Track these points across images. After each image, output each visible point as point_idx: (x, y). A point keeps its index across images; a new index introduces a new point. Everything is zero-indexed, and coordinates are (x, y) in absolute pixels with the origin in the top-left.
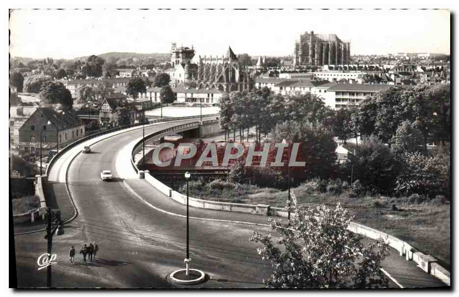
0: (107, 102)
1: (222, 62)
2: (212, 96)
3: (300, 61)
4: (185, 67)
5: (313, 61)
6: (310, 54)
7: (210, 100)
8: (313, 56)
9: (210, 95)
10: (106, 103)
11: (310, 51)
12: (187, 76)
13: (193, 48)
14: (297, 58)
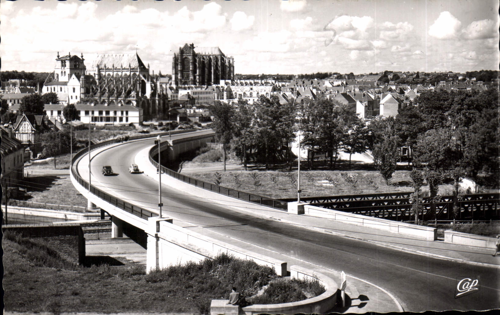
0: (27, 120)
1: (128, 73)
2: (127, 113)
3: (179, 78)
4: (81, 80)
5: (195, 77)
6: (191, 69)
7: (124, 119)
8: (194, 72)
9: (125, 113)
10: (25, 121)
11: (191, 66)
12: (83, 91)
13: (82, 57)
14: (176, 74)
